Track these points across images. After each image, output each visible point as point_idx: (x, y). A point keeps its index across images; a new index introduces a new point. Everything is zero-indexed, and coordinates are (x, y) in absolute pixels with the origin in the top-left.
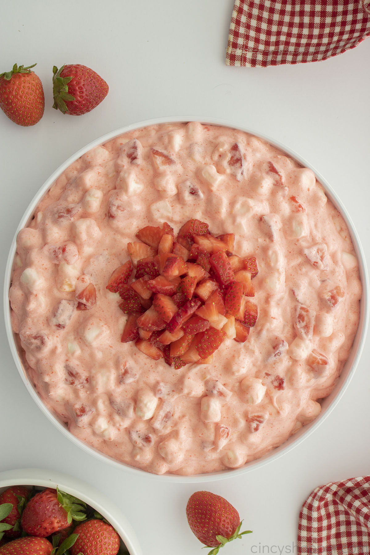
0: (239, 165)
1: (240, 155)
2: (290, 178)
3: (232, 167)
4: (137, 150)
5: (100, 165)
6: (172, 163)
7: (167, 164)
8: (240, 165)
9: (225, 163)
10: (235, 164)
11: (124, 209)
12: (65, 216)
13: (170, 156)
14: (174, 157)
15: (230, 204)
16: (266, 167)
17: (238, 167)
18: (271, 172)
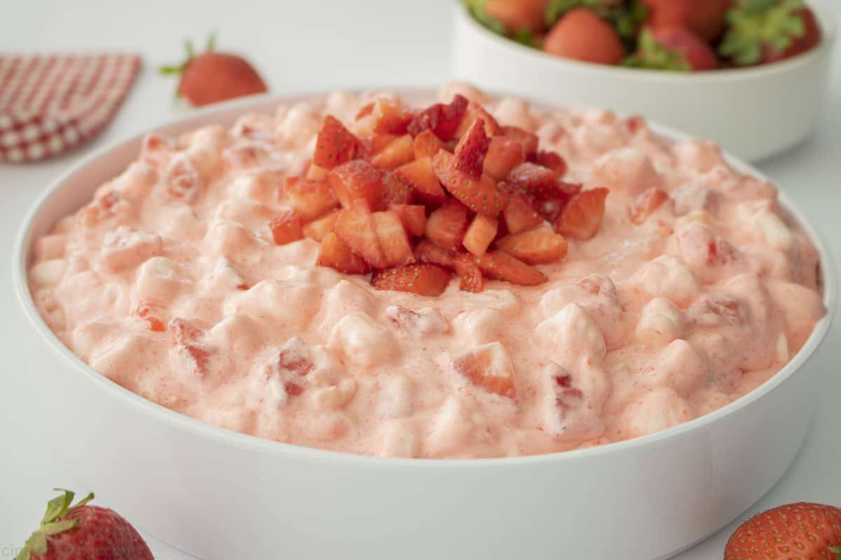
0: (288, 355)
1: (281, 373)
2: (155, 353)
3: (305, 355)
4: (556, 397)
5: (651, 390)
6: (463, 362)
7: (476, 357)
8: (284, 357)
9: (323, 363)
10: (297, 360)
11: (583, 286)
12: (721, 304)
13: (469, 385)
14: (458, 382)
15: (322, 295)
16: (216, 365)
17: (290, 352)
18: (206, 349)
